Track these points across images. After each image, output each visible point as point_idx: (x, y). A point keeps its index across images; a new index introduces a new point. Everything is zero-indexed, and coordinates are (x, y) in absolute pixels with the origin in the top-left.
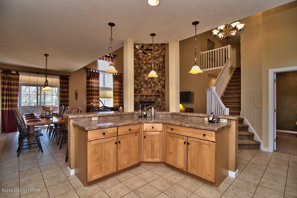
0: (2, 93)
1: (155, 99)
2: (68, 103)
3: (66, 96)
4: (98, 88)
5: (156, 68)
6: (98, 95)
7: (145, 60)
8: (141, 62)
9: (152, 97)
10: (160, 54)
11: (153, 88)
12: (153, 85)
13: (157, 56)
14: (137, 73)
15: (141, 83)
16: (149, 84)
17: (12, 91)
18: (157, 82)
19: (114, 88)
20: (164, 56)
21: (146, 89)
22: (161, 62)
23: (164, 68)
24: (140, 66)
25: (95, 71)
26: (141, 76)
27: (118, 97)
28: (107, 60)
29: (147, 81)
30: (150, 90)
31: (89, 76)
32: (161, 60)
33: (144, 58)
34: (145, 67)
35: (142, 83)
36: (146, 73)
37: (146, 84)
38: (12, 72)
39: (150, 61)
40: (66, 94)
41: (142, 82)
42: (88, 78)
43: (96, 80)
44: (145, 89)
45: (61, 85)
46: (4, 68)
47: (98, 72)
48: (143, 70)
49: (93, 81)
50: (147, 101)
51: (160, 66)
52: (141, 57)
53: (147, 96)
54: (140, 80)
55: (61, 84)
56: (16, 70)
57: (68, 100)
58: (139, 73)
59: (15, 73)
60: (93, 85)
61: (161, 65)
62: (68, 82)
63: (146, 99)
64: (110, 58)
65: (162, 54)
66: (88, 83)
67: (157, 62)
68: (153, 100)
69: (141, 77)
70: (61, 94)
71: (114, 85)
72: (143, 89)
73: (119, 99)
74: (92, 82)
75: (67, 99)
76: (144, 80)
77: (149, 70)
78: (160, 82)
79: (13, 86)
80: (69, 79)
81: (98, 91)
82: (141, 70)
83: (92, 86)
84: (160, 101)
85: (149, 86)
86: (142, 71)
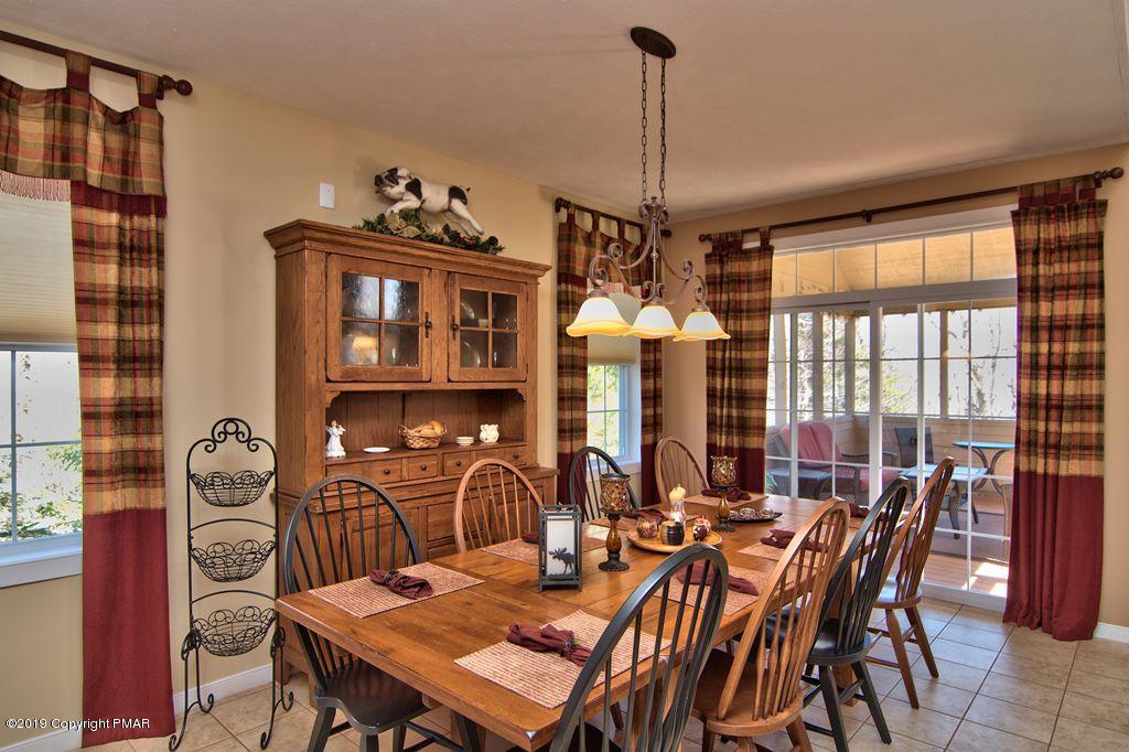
0: (708, 358)
2: (1094, 428)
3: (1070, 360)
17: (744, 345)
38: (747, 246)
40: (1073, 347)
45: (1029, 270)
46: (715, 229)
55: (1029, 258)
56: (756, 230)
57: (1101, 398)
59: (758, 244)
62: (1101, 235)
70: (1027, 348)
75: (1090, 387)
79: (748, 318)
80: (1104, 204)
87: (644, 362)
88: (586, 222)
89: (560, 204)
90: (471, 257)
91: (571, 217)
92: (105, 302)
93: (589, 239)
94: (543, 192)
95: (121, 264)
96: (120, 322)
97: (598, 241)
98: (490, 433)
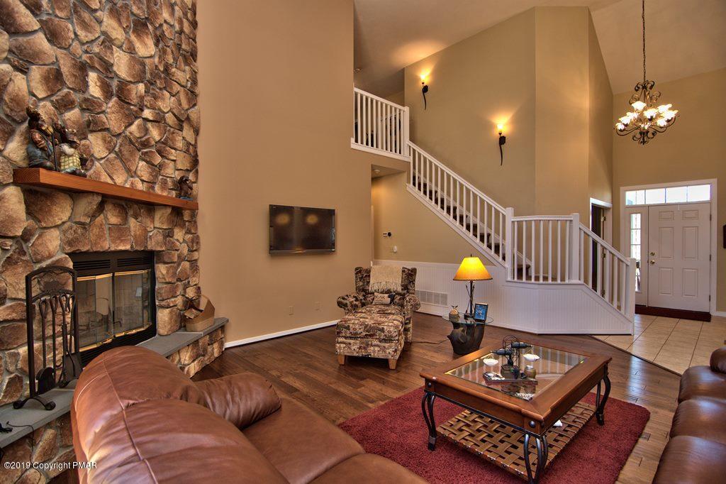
1: (164, 234)
9: (153, 221)
11: (158, 159)
12: (155, 134)
15: (85, 85)
18: (171, 119)
21: (123, 150)
29: (124, 90)
30: (143, 168)
35: (95, 90)
37: (119, 106)
41: (94, 76)
44: (109, 145)
50: (128, 247)
61: (185, 26)
63: (118, 232)
68: (157, 241)
72: (97, 144)
78: (180, 127)
84: (185, 251)
85: (133, 129)
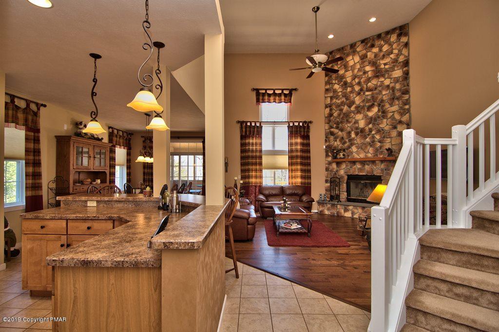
0: (143, 165)
1: (382, 170)
4: (260, 152)
5: (384, 97)
6: (261, 164)
7: (359, 84)
8: (349, 89)
9: (376, 165)
10: (395, 61)
12: (378, 137)
13: (387, 67)
14: (341, 116)
15: (350, 136)
16: (369, 135)
18: (387, 128)
19: (291, 151)
20: (406, 63)
21: (363, 147)
22: (396, 80)
23: (406, 92)
24: (347, 99)
25: (255, 124)
26: (350, 120)
27: (299, 167)
28: (277, 101)
29: (362, 130)
30: (371, 150)
31: (244, 134)
32: (398, 73)
33: (357, 80)
34: (358, 100)
35: (353, 135)
36: (361, 113)
37: (361, 136)
39: (370, 84)
41: (353, 132)
42: (243, 137)
43: (256, 139)
44: (358, 148)
46: (145, 135)
47: (260, 124)
48: (354, 106)
49: (251, 141)
51: (393, 89)
52: (349, 80)
53: (363, 162)
54: (349, 129)
58: (344, 114)
60: (251, 148)
61: (398, 86)
63: (360, 170)
64: (283, 97)
65: (401, 59)
66: (242, 145)
67: (387, 82)
68: (377, 172)
69: (350, 122)
71: (291, 144)
72: (354, 149)
73: (302, 170)
74: (249, 144)
76: (357, 128)
77: (367, 105)
78: (395, 128)
81: (261, 157)
82: (350, 107)
83: (249, 151)
85: (368, 140)
86: (353, 108)
87: (127, 165)
88: (115, 131)
89: (109, 128)
90: (98, 142)
91: (113, 131)
92: (31, 152)
93: (116, 136)
94: (106, 125)
95: (34, 143)
96: (34, 156)
97: (118, 136)
98: (99, 181)
